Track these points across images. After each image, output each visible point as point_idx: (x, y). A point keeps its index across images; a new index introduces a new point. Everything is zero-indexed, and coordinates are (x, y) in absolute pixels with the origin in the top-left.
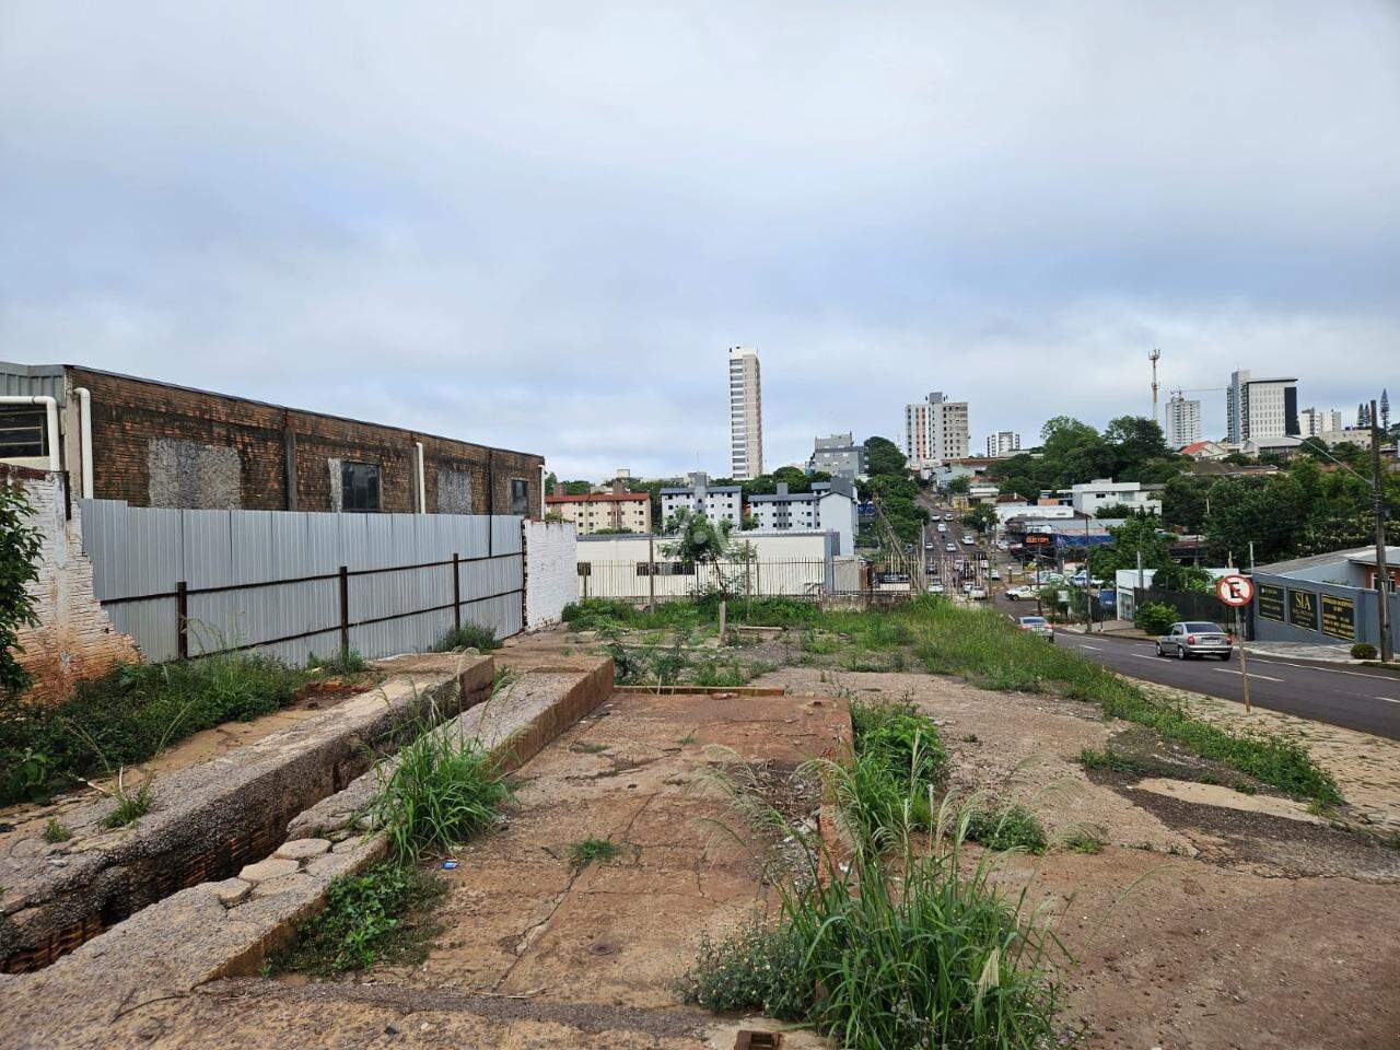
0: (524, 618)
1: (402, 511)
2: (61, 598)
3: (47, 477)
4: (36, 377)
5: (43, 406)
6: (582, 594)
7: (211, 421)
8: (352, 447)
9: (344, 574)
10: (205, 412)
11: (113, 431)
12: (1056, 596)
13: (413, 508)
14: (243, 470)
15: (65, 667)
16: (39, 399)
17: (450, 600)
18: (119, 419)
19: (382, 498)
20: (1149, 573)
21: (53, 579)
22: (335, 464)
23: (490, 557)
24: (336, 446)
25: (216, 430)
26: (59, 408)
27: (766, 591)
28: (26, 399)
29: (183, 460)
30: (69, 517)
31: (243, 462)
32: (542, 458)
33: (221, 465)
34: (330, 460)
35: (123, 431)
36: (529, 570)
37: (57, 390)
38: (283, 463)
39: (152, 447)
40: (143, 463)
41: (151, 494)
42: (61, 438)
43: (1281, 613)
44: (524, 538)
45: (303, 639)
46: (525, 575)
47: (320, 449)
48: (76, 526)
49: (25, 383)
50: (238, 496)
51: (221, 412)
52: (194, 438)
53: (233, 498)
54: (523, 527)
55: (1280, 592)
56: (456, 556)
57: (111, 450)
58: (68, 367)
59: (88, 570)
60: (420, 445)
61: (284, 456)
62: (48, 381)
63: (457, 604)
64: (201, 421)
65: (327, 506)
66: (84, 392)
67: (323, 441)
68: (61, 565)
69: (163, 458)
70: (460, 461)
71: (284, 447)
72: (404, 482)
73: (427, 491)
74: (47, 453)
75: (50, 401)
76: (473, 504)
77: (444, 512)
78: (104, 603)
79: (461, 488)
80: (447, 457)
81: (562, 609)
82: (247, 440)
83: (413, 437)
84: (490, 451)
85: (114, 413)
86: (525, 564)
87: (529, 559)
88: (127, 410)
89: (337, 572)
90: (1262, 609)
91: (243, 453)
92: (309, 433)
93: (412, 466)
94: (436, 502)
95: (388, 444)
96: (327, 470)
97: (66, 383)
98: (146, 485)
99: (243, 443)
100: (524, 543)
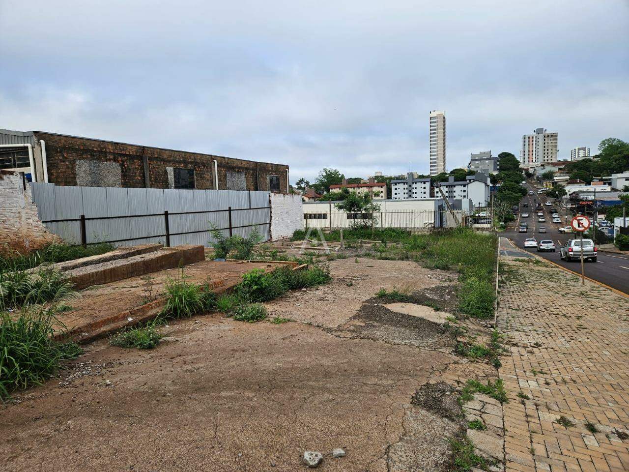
0: (271, 235)
1: (209, 189)
2: (23, 219)
3: (14, 174)
4: (26, 136)
5: (27, 148)
6: (305, 226)
7: (105, 152)
8: (179, 162)
9: (166, 214)
10: (103, 148)
11: (58, 157)
13: (212, 187)
14: (122, 171)
15: (27, 244)
16: (26, 145)
17: (227, 226)
18: (61, 152)
19: (196, 184)
21: (19, 212)
22: (170, 170)
23: (250, 209)
24: (170, 162)
25: (108, 156)
26: (33, 148)
28: (22, 145)
29: (92, 168)
30: (25, 189)
31: (122, 168)
32: (287, 166)
33: (112, 170)
34: (167, 167)
35: (63, 156)
36: (272, 215)
37: (32, 141)
38: (143, 168)
39: (78, 162)
40: (73, 169)
41: (78, 181)
42: (34, 159)
44: (270, 201)
45: (145, 239)
46: (271, 217)
47: (162, 163)
48: (29, 192)
49: (20, 138)
50: (120, 182)
51: (111, 148)
52: (98, 159)
53: (118, 183)
54: (270, 196)
56: (230, 208)
57: (58, 164)
58: (35, 132)
59: (35, 208)
60: (215, 161)
61: (143, 166)
62: (29, 138)
63: (230, 228)
64: (101, 152)
65: (166, 186)
66: (42, 142)
67: (163, 160)
68: (23, 207)
69: (83, 167)
70: (240, 168)
71: (142, 162)
72: (208, 177)
73: (219, 180)
75: (29, 145)
76: (247, 186)
77: (231, 189)
78: (43, 222)
79: (241, 180)
80: (229, 166)
81: (293, 232)
82: (124, 159)
83: (212, 158)
84: (256, 163)
85: (58, 150)
86: (271, 212)
87: (273, 210)
88: (65, 148)
89: (163, 213)
91: (122, 165)
92: (156, 156)
93: (211, 170)
94: (226, 185)
95: (199, 161)
96: (166, 172)
97: (35, 139)
98: (75, 178)
99: (122, 161)
100: (270, 203)
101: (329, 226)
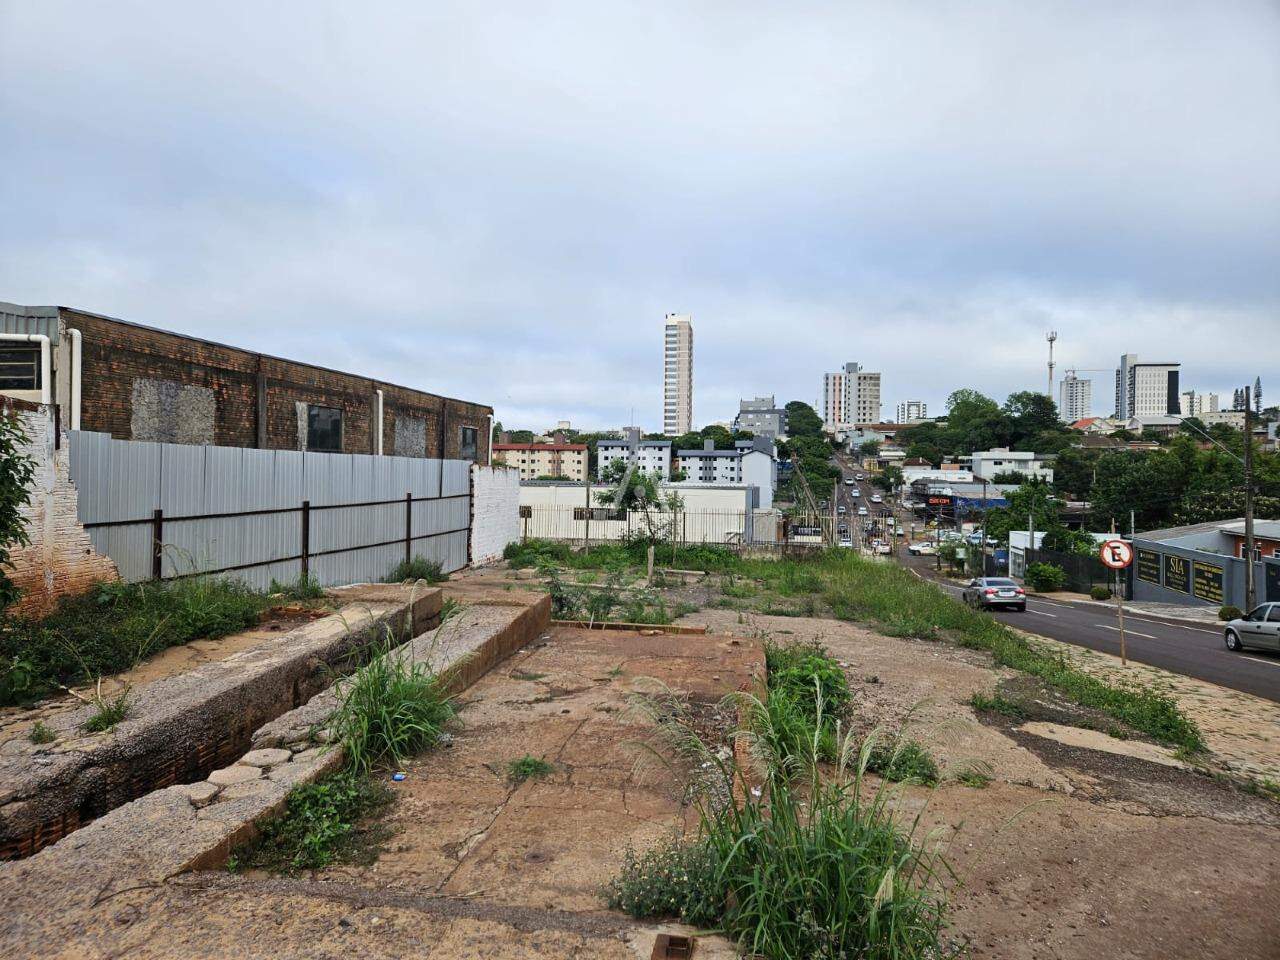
0: (469, 555)
1: (362, 452)
2: (48, 519)
3: (40, 409)
4: (31, 317)
5: (38, 344)
6: (522, 535)
7: (191, 363)
8: (319, 391)
9: (306, 508)
10: (186, 354)
11: (101, 369)
12: (954, 553)
13: (372, 451)
14: (218, 409)
15: (49, 583)
16: (34, 337)
17: (403, 535)
18: (106, 359)
19: (344, 440)
20: (1039, 535)
21: (42, 503)
22: (302, 407)
23: (440, 498)
24: (302, 390)
25: (195, 372)
26: (52, 346)
27: (690, 539)
28: (23, 337)
29: (163, 398)
30: (58, 446)
31: (218, 402)
32: (490, 408)
33: (198, 404)
34: (298, 403)
35: (110, 369)
36: (475, 510)
37: (52, 330)
38: (255, 404)
39: (136, 386)
40: (127, 400)
41: (133, 427)
42: (53, 373)
43: (1157, 576)
44: (471, 481)
45: (264, 567)
46: (472, 515)
47: (289, 392)
48: (64, 455)
49: (22, 322)
50: (213, 433)
51: (200, 354)
52: (175, 380)
53: (207, 434)
54: (472, 471)
55: (1157, 556)
56: (409, 495)
57: (98, 386)
58: (62, 309)
59: (74, 495)
60: (380, 392)
61: (256, 398)
62: (43, 322)
63: (408, 540)
64: (181, 362)
65: (294, 445)
66: (76, 333)
67: (291, 386)
68: (49, 491)
69: (146, 396)
70: (417, 409)
71: (255, 390)
72: (364, 425)
73: (385, 435)
74: (39, 387)
75: (44, 339)
76: (427, 448)
77: (400, 454)
78: (87, 526)
79: (417, 433)
80: (404, 404)
81: (504, 548)
82: (222, 381)
83: (374, 385)
84: (444, 401)
85: (102, 353)
86: (472, 505)
87: (475, 501)
88: (113, 349)
89: (300, 505)
90: (1140, 572)
91: (218, 394)
92: (280, 377)
93: (372, 411)
94: (393, 445)
95: (350, 391)
96: (295, 413)
97: (60, 324)
98: (129, 420)
99: (219, 385)
100: (472, 486)
101: (584, 537)
